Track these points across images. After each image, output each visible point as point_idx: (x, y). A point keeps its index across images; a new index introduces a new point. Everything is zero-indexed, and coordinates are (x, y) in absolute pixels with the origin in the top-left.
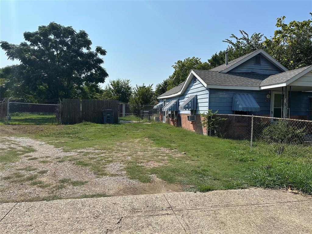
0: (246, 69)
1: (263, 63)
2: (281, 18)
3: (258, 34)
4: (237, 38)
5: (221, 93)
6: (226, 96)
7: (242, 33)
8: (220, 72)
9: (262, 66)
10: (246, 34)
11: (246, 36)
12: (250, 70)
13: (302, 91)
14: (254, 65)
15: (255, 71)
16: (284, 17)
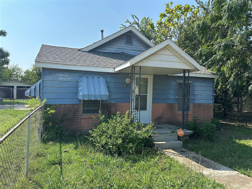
0: (115, 49)
1: (135, 43)
2: (169, 4)
3: (147, 18)
4: (130, 23)
5: (61, 75)
6: (69, 79)
7: (133, 17)
8: (79, 50)
9: (134, 46)
10: (137, 18)
11: (137, 20)
12: (120, 50)
13: (169, 75)
14: (125, 44)
15: (125, 51)
16: (172, 3)
